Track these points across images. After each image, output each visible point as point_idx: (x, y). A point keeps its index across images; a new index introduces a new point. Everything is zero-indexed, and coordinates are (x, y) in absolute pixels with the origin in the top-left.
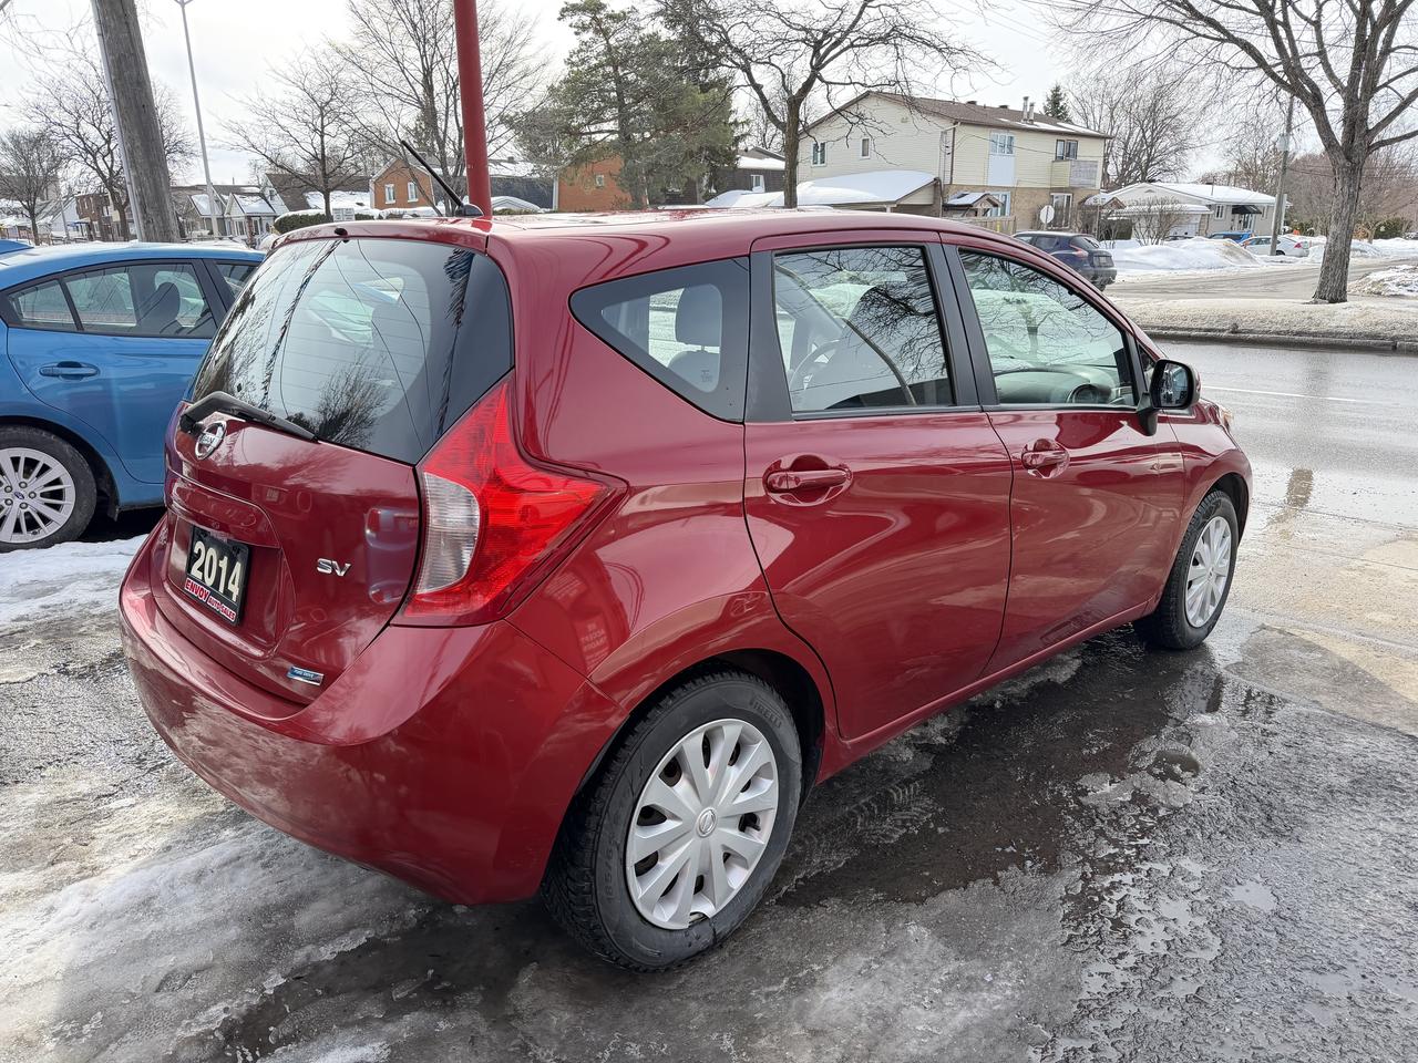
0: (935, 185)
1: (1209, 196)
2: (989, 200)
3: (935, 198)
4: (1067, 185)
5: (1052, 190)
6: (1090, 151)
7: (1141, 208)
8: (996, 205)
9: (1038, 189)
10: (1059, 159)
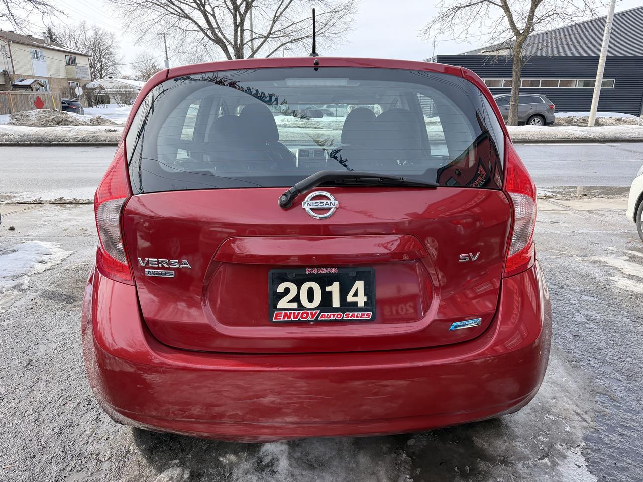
0: (4, 74)
1: (138, 86)
2: (38, 83)
3: (6, 81)
4: (76, 78)
5: (69, 80)
6: (82, 62)
7: (116, 90)
8: (42, 86)
9: (61, 79)
10: (69, 64)
